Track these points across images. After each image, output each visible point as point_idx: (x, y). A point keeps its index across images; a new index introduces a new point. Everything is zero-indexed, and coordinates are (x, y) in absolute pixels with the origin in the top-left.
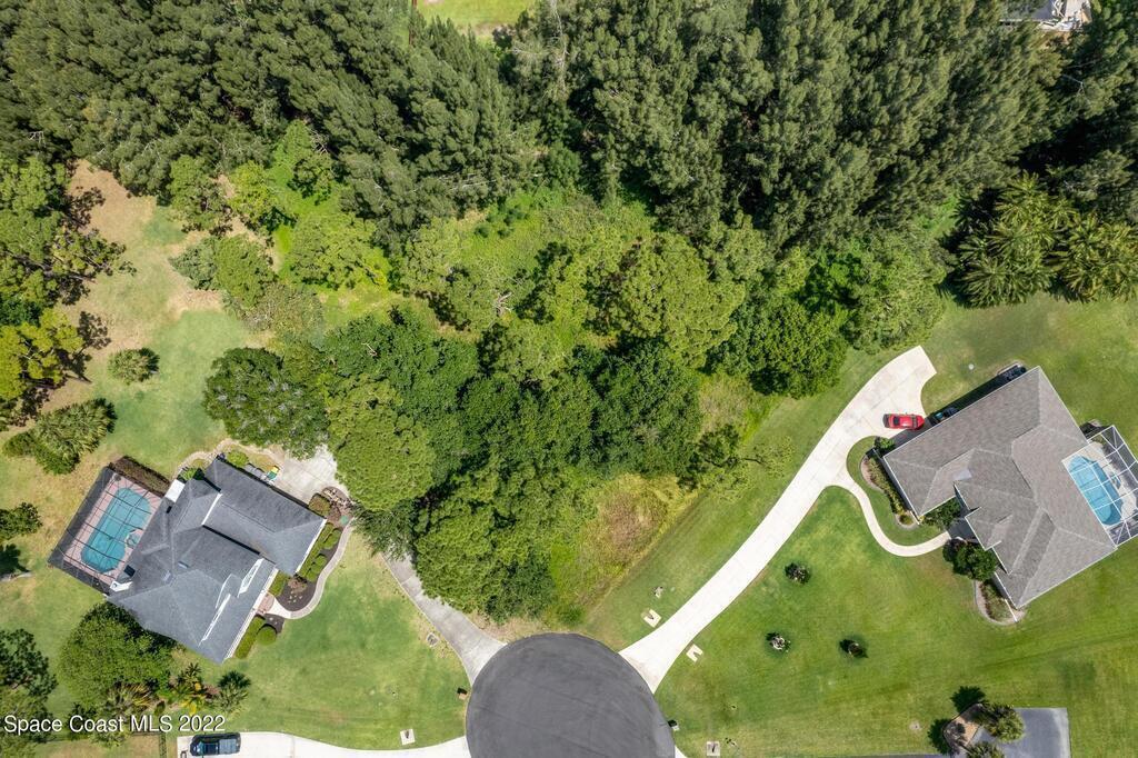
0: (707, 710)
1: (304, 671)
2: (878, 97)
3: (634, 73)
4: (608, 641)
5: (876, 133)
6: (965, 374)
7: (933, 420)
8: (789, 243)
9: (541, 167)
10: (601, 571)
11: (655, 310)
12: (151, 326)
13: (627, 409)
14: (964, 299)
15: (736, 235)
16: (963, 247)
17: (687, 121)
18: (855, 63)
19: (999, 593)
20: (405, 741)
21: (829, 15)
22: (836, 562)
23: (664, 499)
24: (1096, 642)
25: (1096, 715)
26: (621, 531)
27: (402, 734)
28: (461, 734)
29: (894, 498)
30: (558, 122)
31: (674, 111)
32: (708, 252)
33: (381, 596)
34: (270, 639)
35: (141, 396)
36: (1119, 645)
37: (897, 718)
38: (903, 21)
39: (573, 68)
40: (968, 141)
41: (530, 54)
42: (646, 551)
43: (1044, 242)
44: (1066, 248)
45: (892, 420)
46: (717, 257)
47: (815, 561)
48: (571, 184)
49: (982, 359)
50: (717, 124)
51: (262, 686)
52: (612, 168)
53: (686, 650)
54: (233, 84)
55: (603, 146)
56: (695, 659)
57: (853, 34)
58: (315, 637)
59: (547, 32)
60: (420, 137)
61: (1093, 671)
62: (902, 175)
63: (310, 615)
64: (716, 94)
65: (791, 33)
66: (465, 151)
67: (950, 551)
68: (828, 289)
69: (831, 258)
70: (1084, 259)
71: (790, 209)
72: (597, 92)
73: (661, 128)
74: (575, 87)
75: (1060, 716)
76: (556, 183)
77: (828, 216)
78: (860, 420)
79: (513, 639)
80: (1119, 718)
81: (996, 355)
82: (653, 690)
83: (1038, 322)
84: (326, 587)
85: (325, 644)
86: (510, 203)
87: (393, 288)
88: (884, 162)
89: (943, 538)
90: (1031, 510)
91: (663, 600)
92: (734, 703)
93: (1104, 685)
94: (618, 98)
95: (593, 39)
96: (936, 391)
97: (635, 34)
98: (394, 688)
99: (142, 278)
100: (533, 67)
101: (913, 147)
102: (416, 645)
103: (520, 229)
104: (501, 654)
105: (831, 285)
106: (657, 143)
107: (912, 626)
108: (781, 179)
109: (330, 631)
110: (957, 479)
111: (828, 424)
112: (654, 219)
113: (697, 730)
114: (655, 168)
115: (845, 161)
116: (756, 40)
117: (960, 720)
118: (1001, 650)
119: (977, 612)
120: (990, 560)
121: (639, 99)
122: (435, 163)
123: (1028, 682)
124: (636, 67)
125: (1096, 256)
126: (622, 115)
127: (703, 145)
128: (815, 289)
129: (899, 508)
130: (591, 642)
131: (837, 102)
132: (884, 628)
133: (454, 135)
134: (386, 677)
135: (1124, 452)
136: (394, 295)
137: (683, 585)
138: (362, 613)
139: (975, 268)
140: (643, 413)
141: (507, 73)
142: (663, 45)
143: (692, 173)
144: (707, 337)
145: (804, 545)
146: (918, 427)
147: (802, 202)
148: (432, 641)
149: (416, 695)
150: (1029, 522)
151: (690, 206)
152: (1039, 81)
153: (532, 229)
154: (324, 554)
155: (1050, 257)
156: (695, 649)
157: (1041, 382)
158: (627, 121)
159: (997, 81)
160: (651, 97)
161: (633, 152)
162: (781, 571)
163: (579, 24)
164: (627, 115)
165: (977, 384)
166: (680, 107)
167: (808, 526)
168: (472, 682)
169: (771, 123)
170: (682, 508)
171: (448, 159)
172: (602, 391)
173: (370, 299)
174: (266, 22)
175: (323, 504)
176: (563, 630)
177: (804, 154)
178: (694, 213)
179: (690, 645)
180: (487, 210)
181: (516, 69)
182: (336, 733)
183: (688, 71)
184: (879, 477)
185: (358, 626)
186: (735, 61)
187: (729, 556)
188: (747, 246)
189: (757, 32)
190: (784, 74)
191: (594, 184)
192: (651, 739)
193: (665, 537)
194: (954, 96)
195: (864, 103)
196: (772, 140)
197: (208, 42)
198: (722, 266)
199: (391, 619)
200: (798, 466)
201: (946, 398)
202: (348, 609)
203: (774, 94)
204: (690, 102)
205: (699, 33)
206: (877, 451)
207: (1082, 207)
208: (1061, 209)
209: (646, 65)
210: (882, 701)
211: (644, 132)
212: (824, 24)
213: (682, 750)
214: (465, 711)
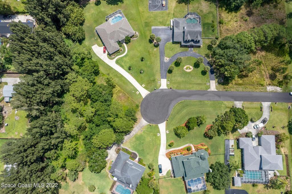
0: (153, 83)
1: (148, 154)
2: (46, 54)
3: (39, 95)
4: (141, 100)
5: (52, 55)
6: (97, 39)
7: (104, 45)
8: (72, 69)
9: (56, 113)
10: (130, 101)
11: (82, 91)
12: (85, 187)
13: (100, 96)
14: (84, 39)
15: (68, 78)
16: (74, 39)
17: (49, 86)
18: (39, 57)
19: (133, 36)
20: (159, 135)
21: (31, 62)
22: (128, 62)
23: (117, 90)
24: (141, 21)
25: (152, 22)
26: (123, 98)
27: (158, 135)
28: (158, 125)
29: (117, 52)
30: (48, 109)
31: (47, 88)
32: (72, 82)
33: (134, 140)
34: (142, 160)
35: (98, 188)
36: (142, 18)
37: (154, 52)
38: (33, 50)
39: (38, 105)
40: (54, 40)
41: (34, 113)
42: (126, 94)
43: (74, 26)
44: (75, 23)
45: (104, 52)
46: (72, 81)
47: (128, 66)
48: (60, 107)
49: (94, 36)
50: (50, 81)
51: (151, 161)
52: (57, 99)
53: (143, 87)
54: (37, 168)
55: (53, 101)
56: (144, 86)
57: (34, 58)
58: (142, 152)
59: (31, 110)
60: (49, 132)
61: (146, 22)
62: (60, 50)
63: (139, 154)
64: (44, 81)
65: (34, 68)
66: (52, 124)
67: (126, 43)
68: (81, 62)
69: (76, 61)
70: (77, 21)
71: (65, 69)
72: (43, 101)
73: (50, 90)
74: (41, 105)
75: (153, 28)
76: (60, 110)
77: (66, 63)
78: (104, 57)
79: (141, 117)
80: (153, 19)
81: (94, 34)
82: (150, 92)
83: (88, 27)
84: (133, 150)
85: (143, 150)
86: (63, 119)
87: (79, 140)
88: (57, 53)
89: (124, 44)
90: (118, 31)
91: (134, 91)
92: (152, 79)
93: (148, 21)
94: (44, 97)
95: (33, 101)
96: (100, 44)
97: (32, 94)
98: (150, 137)
99: (76, 190)
100: (37, 112)
101: (55, 48)
102: (143, 134)
103: (68, 117)
104: (144, 118)
105: (80, 62)
106: (52, 91)
107: (139, 50)
108: (59, 70)
109: (141, 149)
110: (113, 42)
111: (105, 63)
112: (67, 92)
113: (156, 85)
114: (57, 92)
115: (57, 60)
116: (35, 74)
117: (154, 43)
118: (143, 35)
119: (137, 39)
120: (127, 37)
121: (44, 94)
122: (54, 129)
123: (148, 32)
124: (38, 94)
125: (76, 19)
126: (47, 97)
127: (53, 83)
128: (81, 64)
129: (119, 51)
130: (142, 103)
131: (47, 61)
132: (139, 54)
133: (49, 125)
134: (148, 139)
135: (110, 16)
137: (132, 87)
138: (137, 144)
139: (78, 37)
140: (101, 94)
141: (37, 117)
142: (34, 89)
143: (58, 85)
144: (87, 83)
145: (125, 67)
146: (105, 48)
147: (64, 67)
148: (142, 131)
149: (151, 133)
150: (120, 31)
151: (65, 86)
152: (45, 28)
153: (68, 115)
154: (126, 151)
155: (76, 25)
157: (98, 28)
158: (48, 96)
159: (44, 36)
160: (44, 92)
161: (54, 96)
162: (130, 71)
163: (30, 104)
164: (47, 96)
165: (98, 38)
166: (46, 87)
167: (122, 67)
168: (149, 124)
169: (50, 71)
170: (119, 88)
171: (53, 127)
172: (97, 100)
173: (80, 145)
175: (118, 151)
176: (140, 108)
177: (55, 66)
178: (66, 85)
179: (142, 86)
180: (65, 123)
181: (37, 115)
182: (158, 147)
183: (39, 85)
184: (114, 54)
185: (140, 144)
186: (38, 77)
187: (127, 80)
188: (71, 76)
189: (33, 73)
190: (41, 69)
191: (60, 103)
192: (158, 93)
193: (124, 90)
194: (46, 42)
195: (47, 56)
196: (53, 71)
197: (28, 172)
198: (74, 80)
199: (139, 138)
200: (112, 68)
201: (101, 43)
202: (137, 146)
203: (45, 71)
204: (45, 85)
205: (33, 83)
206: (109, 55)
207: (68, 20)
208: (68, 23)
209: (38, 92)
210: (151, 55)
211: (50, 93)
212: (33, 63)
213: (159, 87)
214: (154, 125)
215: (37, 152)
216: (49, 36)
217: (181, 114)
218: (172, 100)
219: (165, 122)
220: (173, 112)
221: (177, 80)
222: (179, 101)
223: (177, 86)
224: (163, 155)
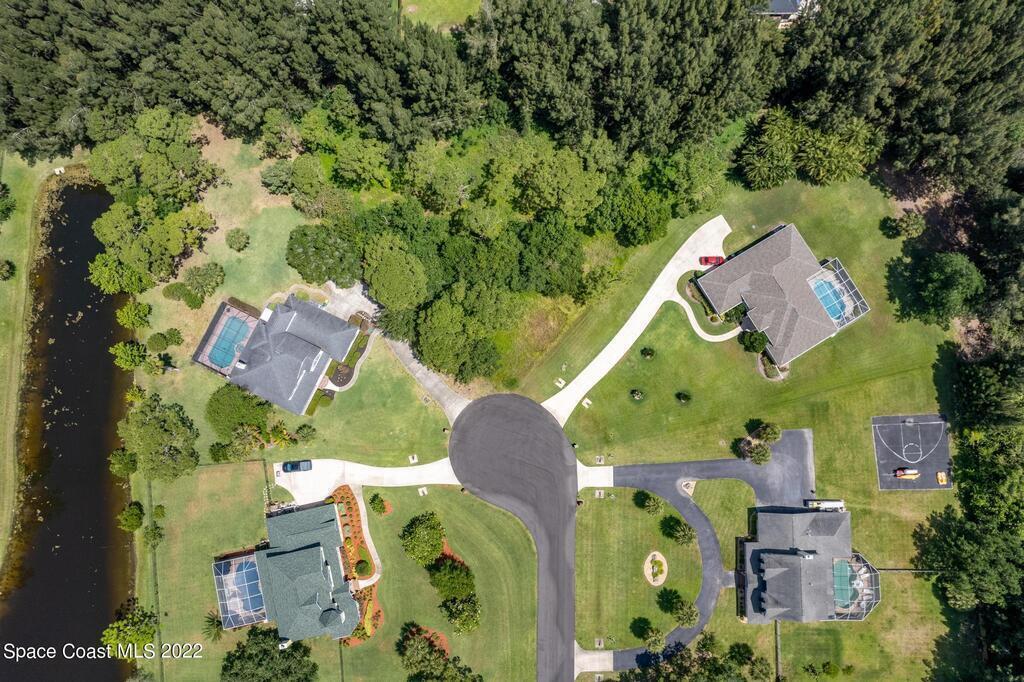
0: (596, 437)
1: (348, 422)
2: (674, 61)
3: (537, 52)
4: (533, 397)
5: (675, 81)
6: (750, 232)
7: (730, 258)
8: (631, 150)
9: (484, 112)
10: (529, 356)
11: (554, 190)
12: (243, 219)
13: (540, 252)
14: (748, 185)
15: (598, 142)
16: (744, 152)
17: (569, 79)
18: (665, 42)
19: (772, 362)
20: (412, 462)
21: (644, 16)
22: (669, 347)
23: (566, 311)
24: (830, 390)
25: (829, 431)
26: (539, 331)
27: (410, 458)
28: (446, 456)
29: (706, 306)
30: (493, 83)
31: (562, 73)
32: (582, 153)
33: (394, 375)
34: (327, 404)
35: (239, 261)
36: (843, 391)
37: (711, 438)
38: (687, 18)
39: (502, 50)
40: (728, 85)
41: (476, 42)
42: (555, 343)
43: (793, 148)
44: (804, 151)
45: (705, 260)
46: (587, 156)
47: (658, 346)
48: (502, 122)
49: (760, 222)
50: (587, 80)
51: (323, 432)
52: (527, 111)
53: (581, 402)
54: (300, 64)
55: (521, 97)
56: (587, 406)
57: (661, 25)
58: (355, 401)
59: (485, 29)
60: (414, 92)
61: (828, 406)
62: (693, 105)
63: (351, 389)
64: (585, 63)
65: (625, 27)
66: (440, 100)
67: (741, 338)
68: (664, 182)
69: (665, 163)
70: (814, 157)
71: (630, 128)
72: (516, 63)
73: (554, 84)
74: (503, 61)
75: (808, 433)
76: (493, 121)
77: (652, 131)
78: (685, 260)
79: (476, 398)
80: (842, 433)
81: (769, 220)
82: (562, 425)
83: (795, 200)
84: (361, 371)
85: (361, 406)
86: (465, 135)
87: (394, 190)
88: (682, 98)
89: (738, 330)
90: (785, 305)
91: (567, 372)
92: (612, 433)
93: (834, 414)
94: (528, 67)
95: (512, 32)
96: (732, 242)
97: (536, 29)
98: (404, 430)
99: (236, 189)
100: (478, 49)
101: (701, 89)
102: (417, 403)
103: (472, 151)
104: (469, 407)
105: (665, 180)
106: (552, 93)
107: (719, 383)
108: (625, 111)
109: (364, 398)
110: (742, 290)
111: (665, 264)
112: (555, 143)
113: (590, 449)
114: (552, 108)
115: (656, 98)
116: (606, 30)
117: (749, 438)
118: (774, 396)
119: (759, 374)
120: (763, 338)
121: (541, 66)
122: (423, 108)
123: (790, 415)
124: (538, 48)
125: (821, 155)
126: (531, 76)
127: (580, 93)
128: (655, 183)
129: (709, 312)
130: (523, 398)
131: (652, 67)
132: (702, 385)
133: (434, 90)
134: (399, 423)
135: (842, 273)
136: (395, 194)
137: (579, 362)
138: (383, 386)
139: (751, 164)
140: (549, 254)
141: (462, 52)
142: (553, 34)
143: (574, 111)
144: (585, 205)
145: (652, 336)
146: (719, 262)
147: (636, 125)
148: (427, 401)
149: (417, 434)
150: (783, 313)
151: (575, 133)
152: (773, 50)
153: (479, 151)
154: (360, 349)
155: (797, 157)
156: (587, 400)
157: (793, 233)
158: (534, 81)
159: (741, 50)
160: (547, 66)
161: (538, 100)
162: (638, 353)
163: (504, 24)
164: (534, 76)
165: (757, 237)
166: (565, 72)
167: (653, 326)
168: (452, 424)
169: (616, 79)
170: (576, 316)
171: (430, 105)
172: (526, 242)
173: (381, 196)
174: (324, 28)
175: (357, 320)
176: (506, 392)
177: (635, 96)
178: (578, 136)
179: (584, 398)
180: (451, 141)
181: (468, 51)
182: (370, 458)
183: (568, 51)
184: (697, 294)
185: (381, 394)
186: (595, 43)
187: (606, 344)
188: (605, 151)
189: (607, 26)
190: (624, 49)
191: (517, 123)
192: (562, 455)
193: (567, 334)
194: (722, 59)
195: (668, 65)
196: (618, 88)
197: (288, 41)
198: (591, 162)
199: (401, 389)
200: (648, 289)
201: (738, 246)
202: (374, 384)
203: (618, 64)
204: (570, 67)
205: (574, 27)
206: (694, 278)
207: (813, 125)
208: (801, 128)
209: (544, 46)
210: (702, 429)
211: (544, 86)
212: (641, 21)
213: (581, 461)
214: (448, 442)
215: (351, 60)
216: (739, 65)
217: (487, 541)
218: (535, 507)
219: (455, 481)
220: (495, 511)
221: (609, 525)
222: (534, 533)
223: (587, 527)
224: (343, 476)
